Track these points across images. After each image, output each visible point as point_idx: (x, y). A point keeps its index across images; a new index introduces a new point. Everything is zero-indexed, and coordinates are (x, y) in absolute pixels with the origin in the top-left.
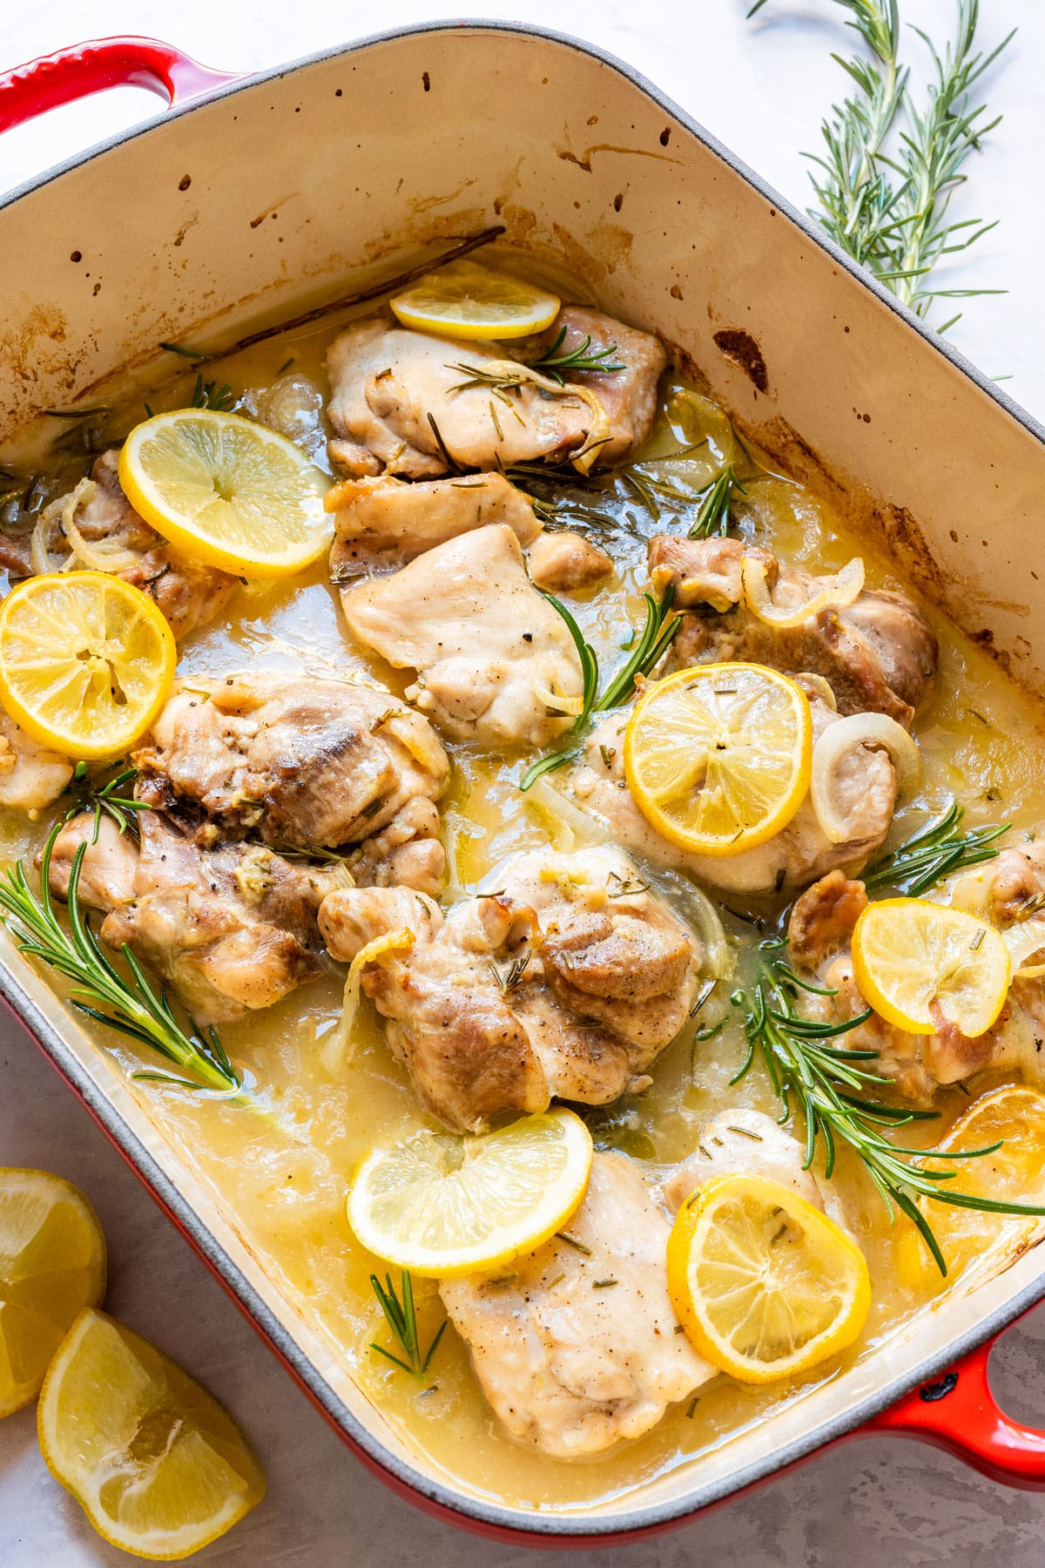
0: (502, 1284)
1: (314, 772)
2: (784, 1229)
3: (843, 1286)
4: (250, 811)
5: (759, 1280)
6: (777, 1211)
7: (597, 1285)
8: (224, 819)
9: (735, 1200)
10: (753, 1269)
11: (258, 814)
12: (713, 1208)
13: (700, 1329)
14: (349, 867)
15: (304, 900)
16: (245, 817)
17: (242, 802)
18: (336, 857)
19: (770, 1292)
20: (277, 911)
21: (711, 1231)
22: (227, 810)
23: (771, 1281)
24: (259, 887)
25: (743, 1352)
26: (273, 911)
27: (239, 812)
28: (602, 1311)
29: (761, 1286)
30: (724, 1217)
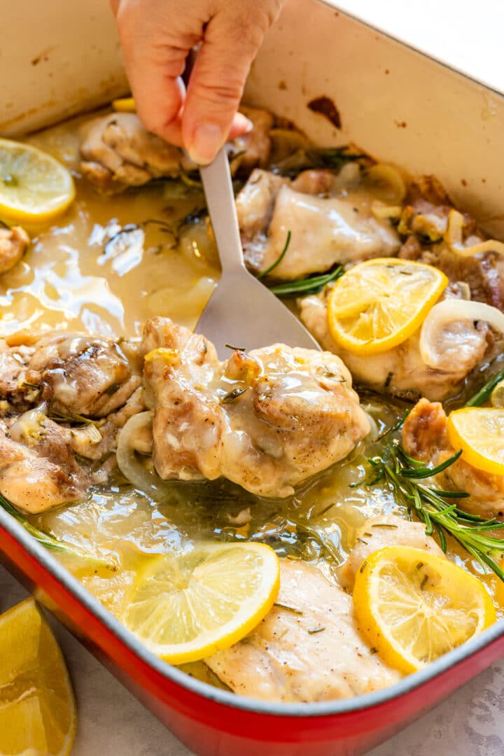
0: (246, 641)
1: (73, 366)
2: (426, 578)
3: (476, 606)
4: (30, 391)
5: (420, 611)
6: (420, 566)
7: (311, 633)
8: (13, 397)
9: (390, 563)
10: (414, 604)
11: (36, 393)
12: (377, 570)
13: (389, 648)
14: (98, 428)
15: (68, 445)
16: (27, 395)
17: (25, 385)
18: (89, 421)
19: (428, 617)
20: (49, 452)
21: (381, 584)
22: (15, 391)
23: (427, 611)
24: (36, 435)
25: (421, 659)
26: (46, 451)
27: (22, 393)
28: (318, 646)
29: (422, 615)
30: (385, 574)
